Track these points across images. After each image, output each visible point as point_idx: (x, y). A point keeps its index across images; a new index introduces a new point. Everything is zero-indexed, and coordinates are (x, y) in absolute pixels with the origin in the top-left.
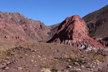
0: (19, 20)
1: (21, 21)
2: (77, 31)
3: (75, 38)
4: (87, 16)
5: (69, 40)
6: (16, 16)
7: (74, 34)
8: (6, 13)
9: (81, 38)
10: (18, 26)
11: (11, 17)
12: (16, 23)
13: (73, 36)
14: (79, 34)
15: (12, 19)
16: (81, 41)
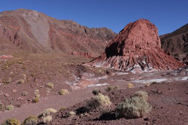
0: (105, 35)
1: (107, 36)
2: (132, 42)
3: (128, 52)
4: (186, 25)
5: (118, 56)
6: (103, 32)
7: (126, 46)
8: (93, 28)
9: (139, 53)
10: (104, 41)
11: (97, 33)
12: (103, 39)
13: (124, 49)
14: (136, 47)
15: (98, 35)
16: (138, 56)
